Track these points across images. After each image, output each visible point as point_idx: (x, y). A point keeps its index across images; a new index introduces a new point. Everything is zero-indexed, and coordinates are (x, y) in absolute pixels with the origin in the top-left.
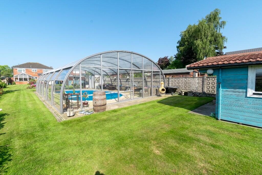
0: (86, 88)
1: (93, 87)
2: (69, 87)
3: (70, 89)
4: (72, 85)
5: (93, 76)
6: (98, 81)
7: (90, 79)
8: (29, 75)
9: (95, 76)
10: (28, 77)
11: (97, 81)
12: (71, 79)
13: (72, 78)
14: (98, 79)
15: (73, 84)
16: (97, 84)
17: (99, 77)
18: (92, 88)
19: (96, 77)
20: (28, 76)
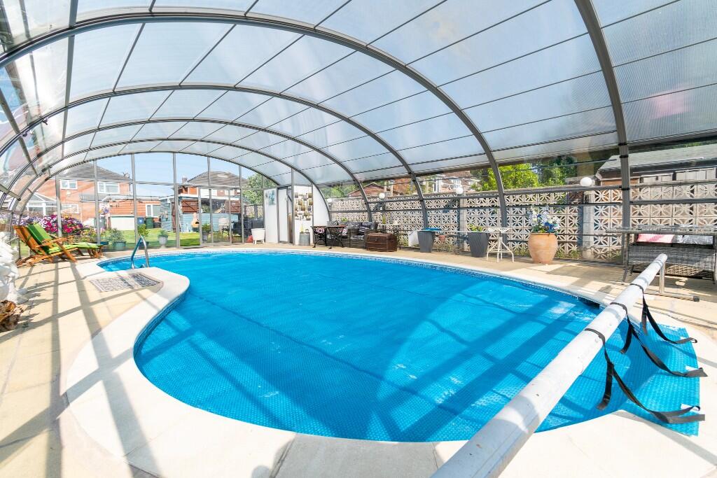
0: (252, 241)
1: (285, 237)
2: (182, 237)
3: (186, 244)
4: (195, 230)
5: (283, 193)
6: (308, 211)
7: (272, 203)
8: (47, 199)
9: (295, 191)
10: (44, 206)
11: (303, 209)
12: (189, 209)
13: (192, 204)
14: (306, 204)
15: (196, 226)
16: (302, 226)
17: (311, 196)
18: (280, 242)
19: (300, 193)
20: (44, 201)
